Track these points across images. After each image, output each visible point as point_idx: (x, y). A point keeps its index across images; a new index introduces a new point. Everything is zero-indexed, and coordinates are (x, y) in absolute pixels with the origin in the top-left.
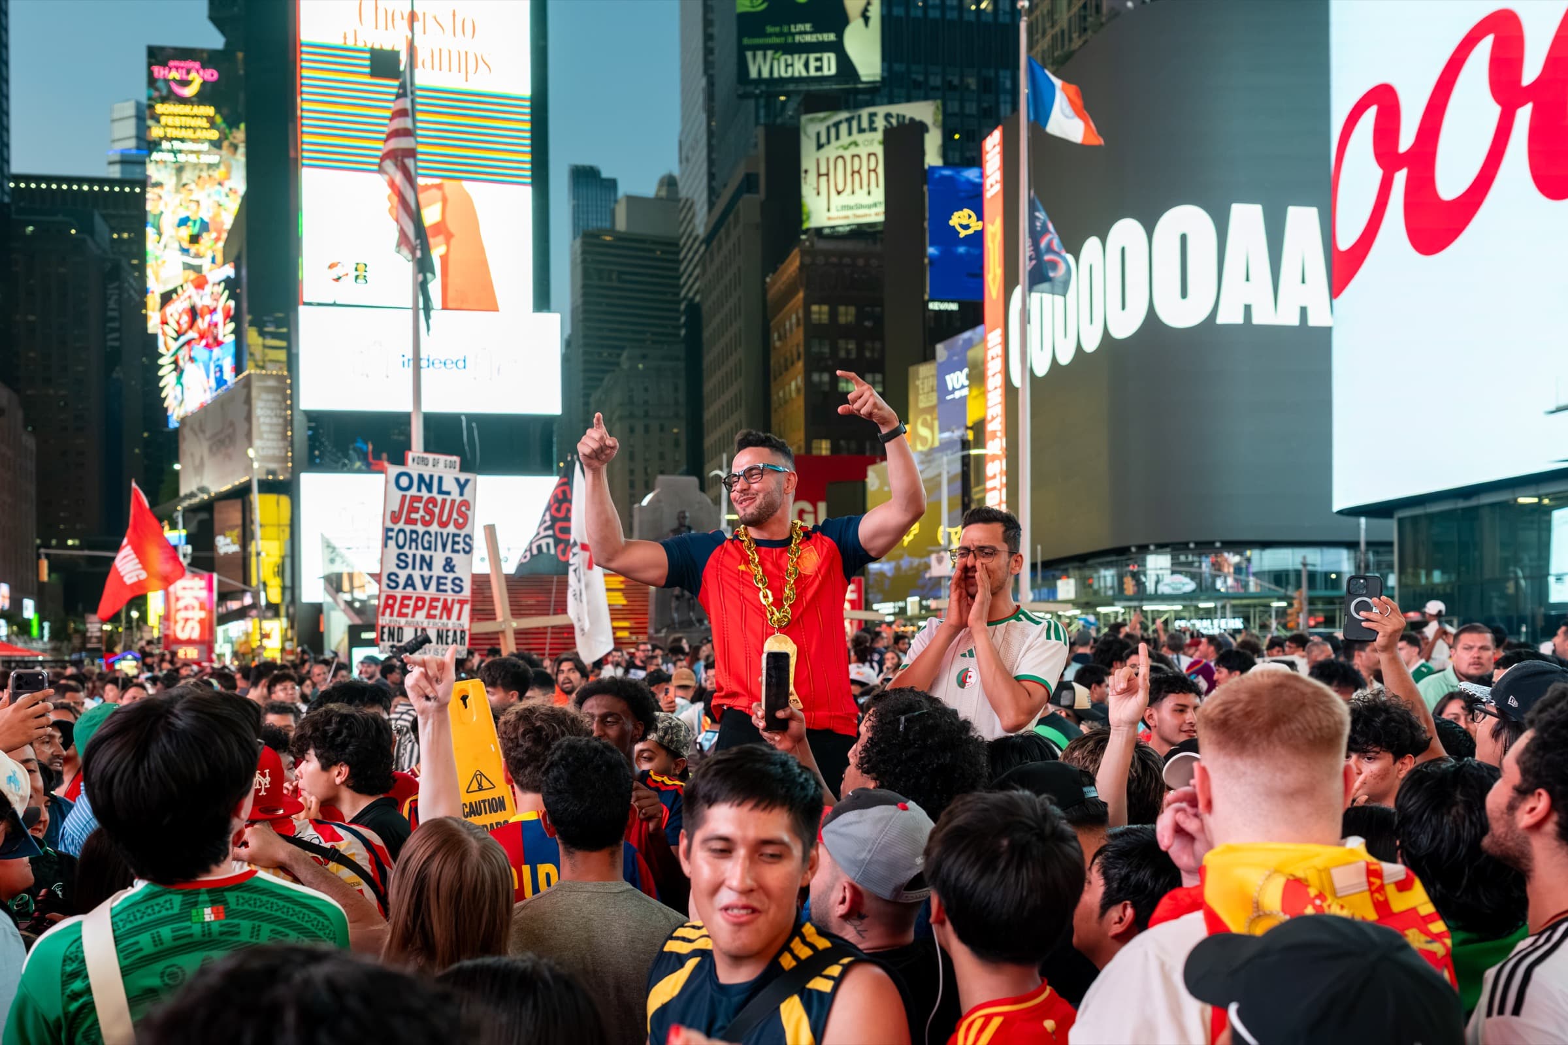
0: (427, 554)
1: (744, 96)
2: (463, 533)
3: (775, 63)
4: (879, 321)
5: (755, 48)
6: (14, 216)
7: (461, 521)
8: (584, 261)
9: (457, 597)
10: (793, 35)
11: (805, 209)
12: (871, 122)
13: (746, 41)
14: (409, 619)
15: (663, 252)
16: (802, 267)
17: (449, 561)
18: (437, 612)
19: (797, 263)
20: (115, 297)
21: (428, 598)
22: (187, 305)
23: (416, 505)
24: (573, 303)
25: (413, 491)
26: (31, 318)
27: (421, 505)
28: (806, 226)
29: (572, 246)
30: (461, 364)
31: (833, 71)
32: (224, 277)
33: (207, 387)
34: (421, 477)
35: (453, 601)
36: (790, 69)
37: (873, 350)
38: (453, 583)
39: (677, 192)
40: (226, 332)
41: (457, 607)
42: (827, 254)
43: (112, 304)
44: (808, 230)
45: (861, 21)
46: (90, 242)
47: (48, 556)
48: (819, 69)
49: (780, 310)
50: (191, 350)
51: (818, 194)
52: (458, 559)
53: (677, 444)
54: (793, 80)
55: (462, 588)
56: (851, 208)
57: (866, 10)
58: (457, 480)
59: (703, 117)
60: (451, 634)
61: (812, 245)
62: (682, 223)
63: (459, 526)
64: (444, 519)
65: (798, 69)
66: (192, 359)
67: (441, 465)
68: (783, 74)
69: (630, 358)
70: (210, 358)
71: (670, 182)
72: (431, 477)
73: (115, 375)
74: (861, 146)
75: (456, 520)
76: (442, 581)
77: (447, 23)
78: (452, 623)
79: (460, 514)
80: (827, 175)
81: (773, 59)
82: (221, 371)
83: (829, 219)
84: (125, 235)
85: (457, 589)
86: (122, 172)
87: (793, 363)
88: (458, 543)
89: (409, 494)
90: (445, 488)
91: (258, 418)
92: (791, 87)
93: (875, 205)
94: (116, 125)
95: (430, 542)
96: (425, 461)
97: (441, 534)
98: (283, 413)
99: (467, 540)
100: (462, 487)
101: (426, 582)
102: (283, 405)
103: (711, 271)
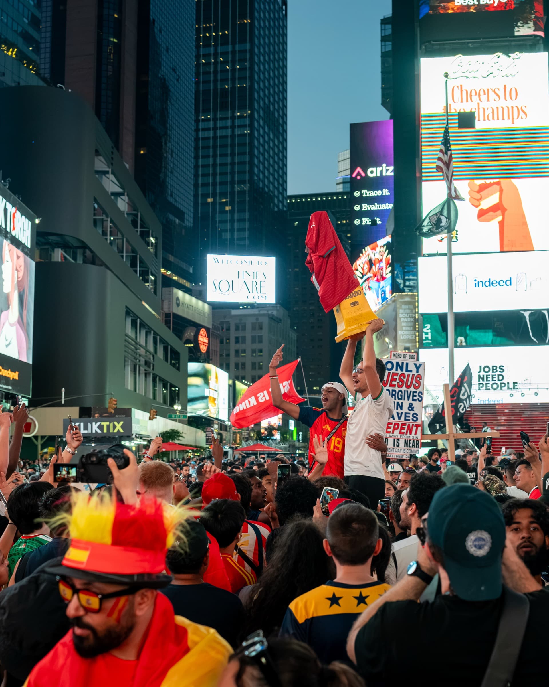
0: (400, 401)
2: (418, 391)
6: (289, 218)
7: (417, 385)
9: (415, 423)
14: (391, 434)
17: (411, 405)
18: (405, 431)
21: (400, 423)
22: (367, 259)
23: (395, 377)
25: (394, 371)
26: (297, 269)
27: (397, 377)
30: (508, 283)
32: (386, 242)
33: (377, 302)
34: (397, 363)
35: (413, 425)
38: (413, 416)
40: (387, 272)
41: (414, 428)
50: (369, 283)
52: (416, 404)
55: (417, 419)
58: (415, 365)
60: (411, 442)
63: (416, 388)
64: (409, 384)
66: (369, 288)
67: (408, 357)
70: (379, 287)
72: (403, 363)
75: (415, 385)
76: (407, 415)
77: (501, 93)
78: (412, 436)
79: (417, 381)
82: (384, 293)
84: (344, 222)
85: (415, 419)
86: (344, 188)
88: (415, 396)
89: (391, 372)
90: (409, 369)
91: (400, 319)
94: (340, 164)
95: (401, 396)
96: (399, 356)
97: (407, 391)
98: (413, 315)
99: (420, 394)
100: (418, 368)
101: (400, 415)
102: (414, 311)
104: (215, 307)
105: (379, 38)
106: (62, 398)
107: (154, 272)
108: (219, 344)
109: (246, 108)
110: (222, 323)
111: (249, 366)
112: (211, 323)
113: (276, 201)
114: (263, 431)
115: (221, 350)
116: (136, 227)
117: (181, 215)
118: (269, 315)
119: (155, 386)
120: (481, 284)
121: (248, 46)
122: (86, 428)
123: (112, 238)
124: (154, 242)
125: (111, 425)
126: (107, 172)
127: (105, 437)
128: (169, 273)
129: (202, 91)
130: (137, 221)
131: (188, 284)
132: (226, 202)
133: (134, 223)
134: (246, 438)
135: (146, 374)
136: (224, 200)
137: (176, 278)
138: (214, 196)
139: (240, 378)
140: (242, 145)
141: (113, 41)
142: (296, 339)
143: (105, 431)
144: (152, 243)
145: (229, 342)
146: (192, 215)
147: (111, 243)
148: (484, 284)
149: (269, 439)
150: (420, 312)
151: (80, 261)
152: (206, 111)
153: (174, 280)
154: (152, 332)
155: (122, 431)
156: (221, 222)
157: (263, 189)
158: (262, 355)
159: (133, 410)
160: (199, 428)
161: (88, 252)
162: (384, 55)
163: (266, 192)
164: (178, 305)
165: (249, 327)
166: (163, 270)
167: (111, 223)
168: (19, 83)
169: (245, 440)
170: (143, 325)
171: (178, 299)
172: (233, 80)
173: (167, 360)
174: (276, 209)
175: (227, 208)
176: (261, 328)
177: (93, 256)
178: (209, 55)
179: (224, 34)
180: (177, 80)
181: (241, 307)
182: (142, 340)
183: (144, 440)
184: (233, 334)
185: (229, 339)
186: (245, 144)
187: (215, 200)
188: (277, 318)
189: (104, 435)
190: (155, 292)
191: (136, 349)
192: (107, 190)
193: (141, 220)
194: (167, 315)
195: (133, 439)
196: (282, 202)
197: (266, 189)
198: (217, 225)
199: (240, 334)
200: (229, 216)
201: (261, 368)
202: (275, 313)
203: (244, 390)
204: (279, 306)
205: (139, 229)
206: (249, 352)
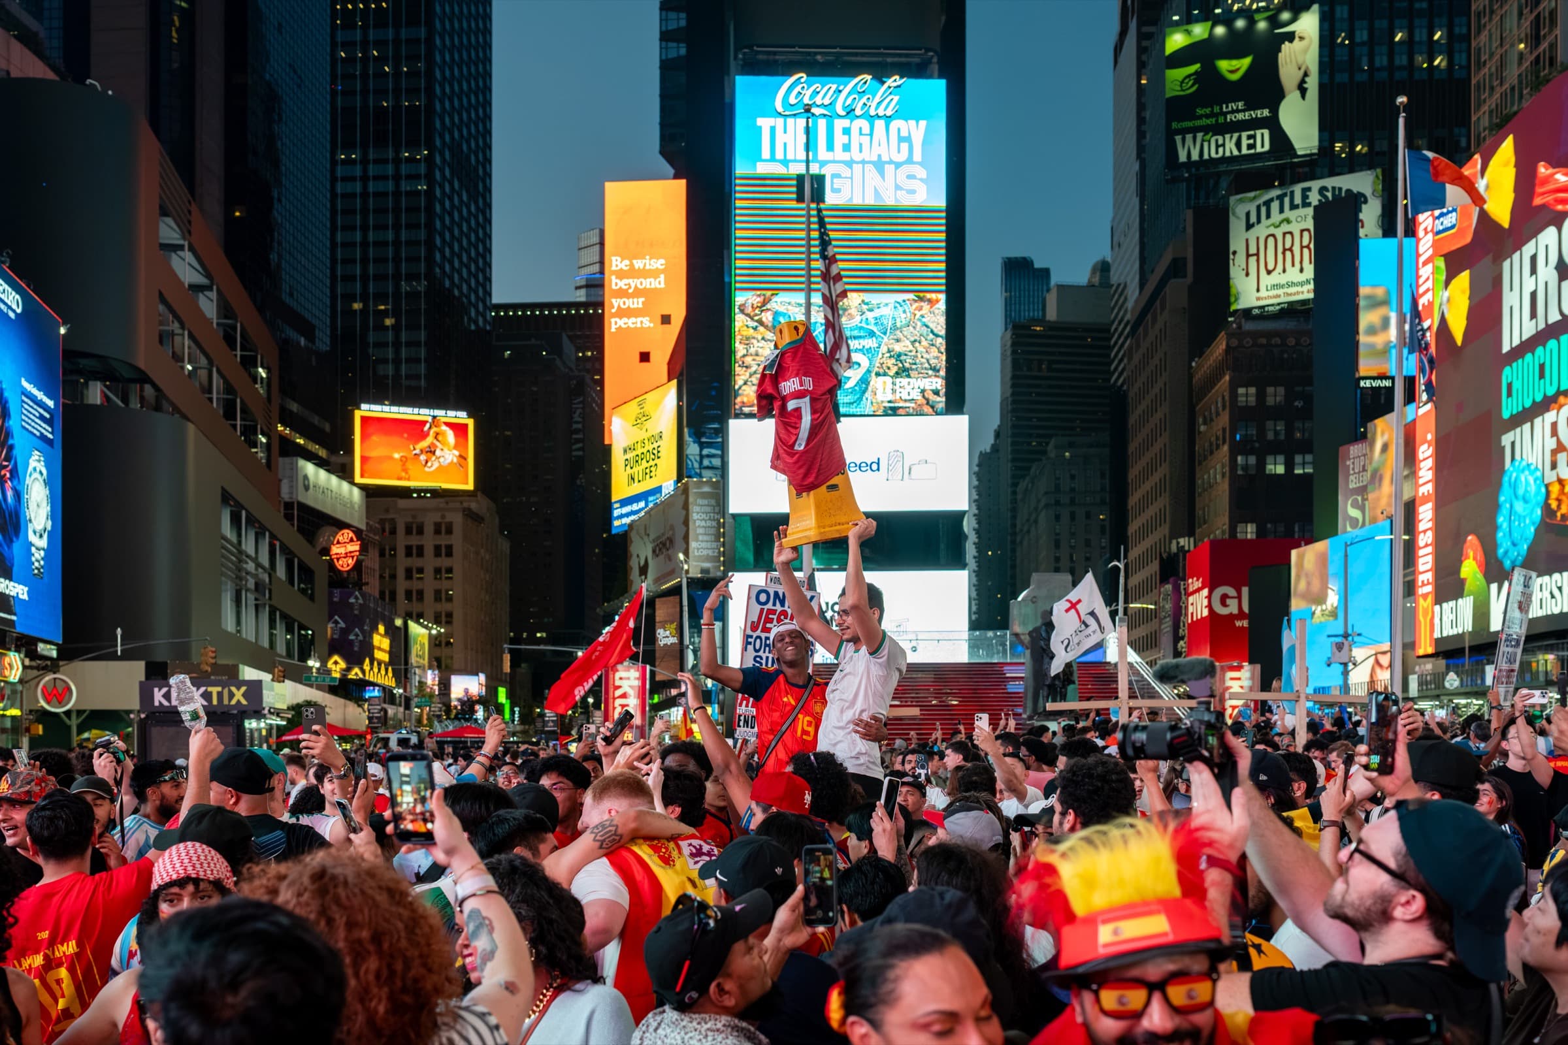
1: (1174, 181)
3: (1206, 145)
4: (1308, 399)
5: (1183, 132)
6: (494, 343)
8: (1014, 352)
10: (1225, 114)
11: (1233, 291)
12: (1305, 197)
13: (1174, 125)
15: (1093, 339)
16: (1229, 349)
19: (1223, 346)
20: (580, 411)
24: (1003, 393)
26: (508, 433)
28: (1233, 308)
29: (1002, 338)
30: (875, 467)
31: (1267, 147)
36: (1221, 150)
37: (1303, 431)
39: (1108, 278)
42: (1255, 335)
43: (576, 417)
44: (1236, 311)
45: (1298, 93)
46: (558, 362)
48: (1250, 147)
49: (1206, 395)
51: (1247, 274)
53: (1103, 530)
54: (1223, 159)
56: (1282, 286)
57: (1303, 81)
59: (1136, 201)
61: (1240, 327)
62: (1113, 309)
65: (1230, 148)
68: (1213, 155)
69: (1056, 447)
71: (1103, 268)
73: (578, 482)
74: (1294, 223)
80: (1257, 255)
81: (1203, 141)
83: (1258, 299)
84: (589, 354)
86: (587, 295)
87: (1218, 447)
91: (695, 522)
92: (1222, 168)
93: (1308, 282)
94: (583, 252)
98: (716, 517)
102: (717, 510)
103: (1137, 358)
104: (370, 492)
105: (657, 35)
106: (117, 646)
107: (265, 429)
108: (377, 559)
109: (420, 146)
110: (382, 522)
111: (429, 596)
112: (365, 520)
113: (473, 314)
114: (454, 703)
115: (382, 568)
116: (233, 347)
117: (308, 330)
118: (464, 510)
119: (272, 625)
121: (423, 33)
123: (191, 366)
124: (264, 375)
125: (226, 692)
126: (181, 248)
127: (215, 713)
128: (289, 432)
129: (342, 108)
130: (235, 339)
131: (323, 453)
132: (386, 310)
133: (230, 340)
135: (257, 606)
136: (382, 307)
137: (301, 441)
138: (364, 299)
140: (413, 210)
141: (180, 6)
142: (508, 552)
143: (215, 702)
144: (262, 378)
145: (395, 555)
146: (327, 331)
150: (731, 512)
151: (135, 404)
152: (348, 146)
153: (299, 445)
154: (267, 534)
155: (244, 702)
156: (377, 345)
157: (450, 291)
158: (451, 578)
159: (241, 666)
161: (148, 389)
162: (667, 67)
163: (454, 296)
164: (307, 488)
165: (429, 529)
166: (280, 428)
167: (189, 339)
168: (8, 73)
170: (251, 521)
171: (306, 477)
172: (397, 91)
173: (291, 582)
174: (473, 327)
175: (388, 322)
176: (449, 531)
177: (157, 398)
178: (354, 44)
179: (379, 7)
180: (299, 86)
181: (415, 495)
182: (249, 546)
183: (282, 718)
184: (402, 541)
185: (395, 550)
186: (418, 209)
187: (366, 305)
188: (477, 514)
189: (212, 710)
190: (268, 465)
191: (240, 561)
192: (181, 277)
193: (242, 336)
194: (289, 506)
195: (264, 716)
196: (484, 317)
197: (456, 292)
198: (371, 350)
199: (414, 541)
200: (390, 336)
201: (450, 599)
202: (474, 506)
203: (423, 636)
204: (479, 494)
205: (239, 353)
206: (429, 573)
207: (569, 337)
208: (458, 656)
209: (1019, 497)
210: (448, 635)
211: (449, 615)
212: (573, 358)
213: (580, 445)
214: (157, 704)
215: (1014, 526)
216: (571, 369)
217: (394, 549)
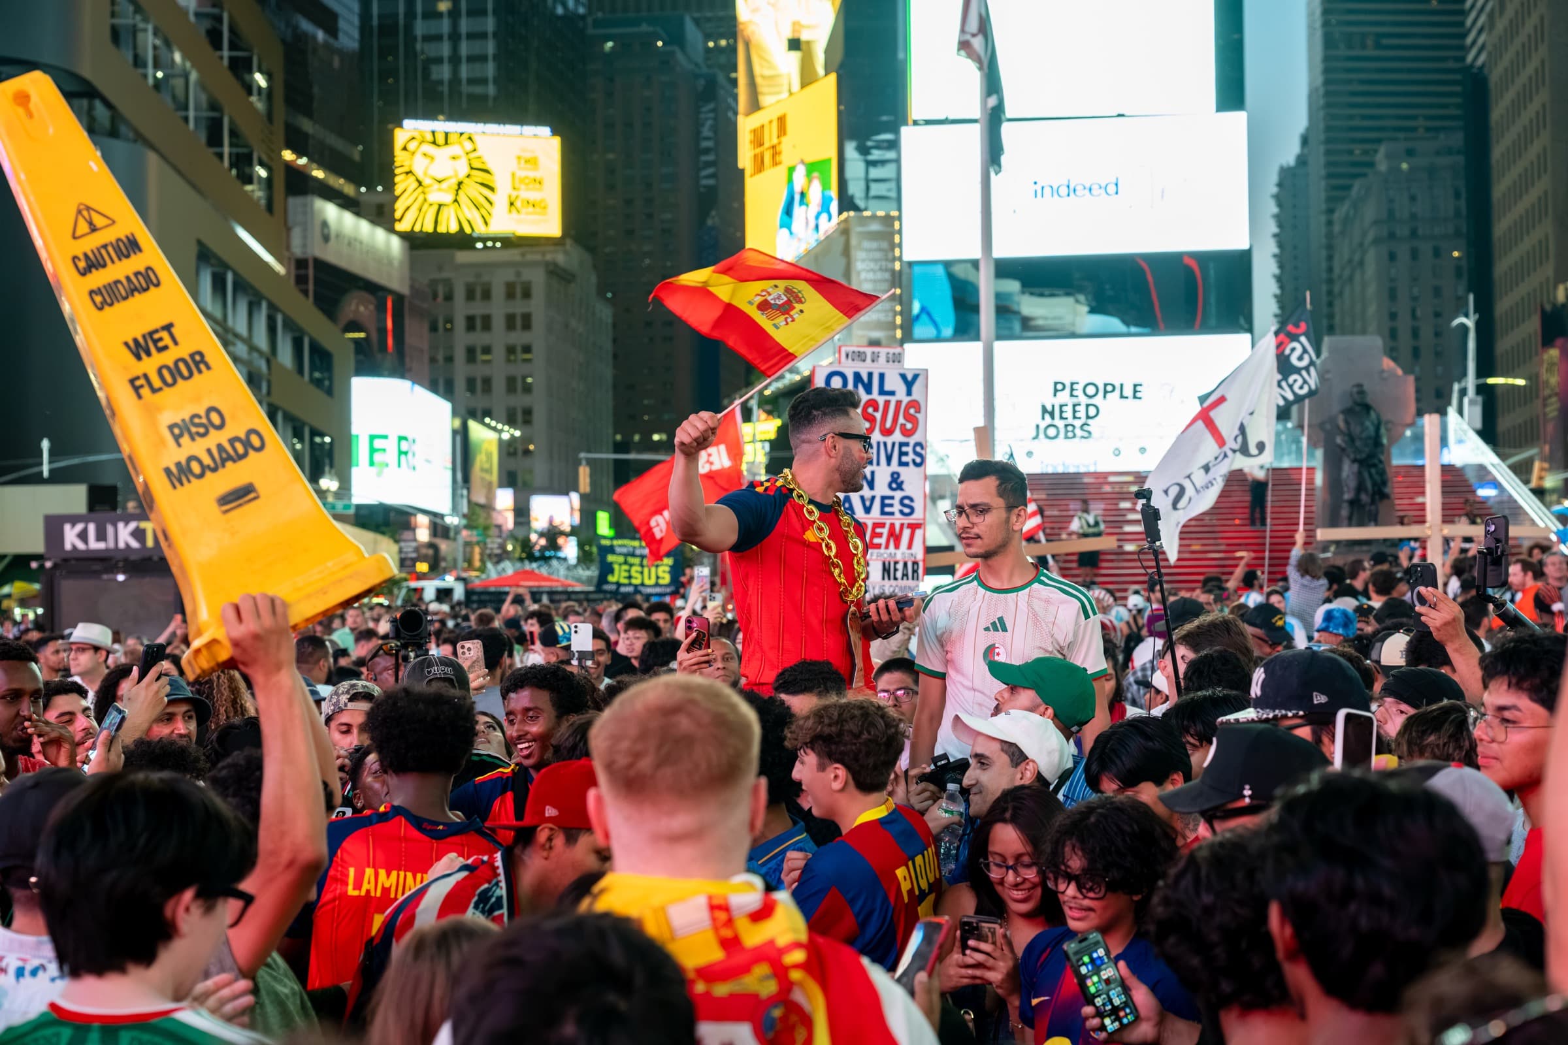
2: (912, 440)
6: (590, 31)
7: (909, 426)
8: (1326, 24)
9: (907, 521)
17: (895, 477)
18: (882, 541)
20: (709, 123)
24: (1310, 84)
26: (611, 156)
30: (1111, 189)
34: (857, 376)
35: (902, 525)
38: (902, 503)
41: (907, 533)
43: (706, 132)
46: (680, 56)
47: (590, 462)
52: (907, 474)
55: (912, 510)
58: (903, 376)
60: (900, 566)
63: (906, 433)
64: (888, 425)
67: (882, 359)
69: (1389, 156)
72: (870, 375)
73: (710, 222)
75: (903, 426)
76: (887, 501)
78: (901, 554)
79: (909, 418)
84: (724, 42)
85: (907, 510)
88: (906, 454)
90: (887, 388)
96: (861, 356)
97: (885, 444)
98: (890, 265)
99: (918, 449)
100: (909, 384)
101: (868, 504)
102: (890, 256)
103: (1501, 25)
104: (415, 241)
106: (41, 464)
107: (265, 158)
108: (426, 335)
110: (433, 283)
111: (499, 385)
112: (407, 283)
114: (534, 537)
115: (433, 347)
116: (217, 46)
117: (329, 21)
118: (547, 264)
120: (1047, 191)
122: (101, 536)
123: (160, 75)
124: (263, 83)
127: (150, 559)
128: (303, 161)
130: (220, 34)
131: (349, 189)
133: (214, 38)
134: (496, 555)
137: (319, 174)
139: (479, 414)
142: (610, 320)
143: (150, 543)
144: (260, 88)
145: (451, 330)
146: (356, 21)
147: (158, 85)
148: (1055, 191)
149: (550, 558)
150: (906, 258)
153: (316, 179)
154: (264, 305)
156: (428, 38)
160: (383, 533)
161: (100, 109)
164: (326, 238)
165: (498, 292)
166: (288, 155)
167: (155, 34)
169: (495, 559)
170: (241, 286)
171: (325, 224)
174: (560, 10)
175: (443, 6)
176: (527, 294)
181: (479, 245)
182: (238, 322)
184: (461, 309)
185: (451, 322)
188: (564, 270)
189: (147, 555)
190: (270, 207)
193: (232, 30)
194: (301, 264)
198: (418, 46)
199: (478, 309)
200: (445, 26)
201: (528, 389)
202: (560, 258)
203: (490, 442)
204: (569, 242)
205: (226, 53)
206: (499, 353)
207: (697, 22)
208: (539, 468)
209: (1337, 228)
210: (525, 439)
211: (528, 412)
212: (700, 47)
213: (711, 170)
214: (68, 547)
215: (1330, 270)
216: (696, 65)
217: (449, 320)
